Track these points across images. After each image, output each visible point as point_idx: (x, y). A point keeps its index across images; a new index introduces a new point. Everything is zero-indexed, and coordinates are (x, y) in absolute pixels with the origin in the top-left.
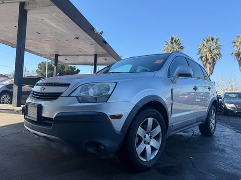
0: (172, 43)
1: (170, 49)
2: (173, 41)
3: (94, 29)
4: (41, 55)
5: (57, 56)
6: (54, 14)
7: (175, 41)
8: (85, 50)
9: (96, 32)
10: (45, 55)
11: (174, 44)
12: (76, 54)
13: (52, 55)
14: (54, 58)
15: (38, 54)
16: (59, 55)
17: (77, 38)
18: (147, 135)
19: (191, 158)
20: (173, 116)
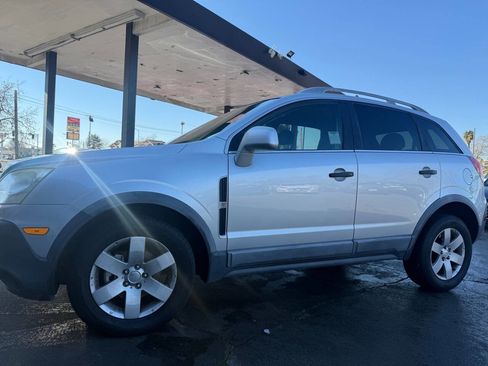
3: (268, 49)
4: (203, 110)
5: (228, 108)
6: (186, 34)
9: (272, 56)
10: (209, 109)
13: (219, 108)
14: (222, 111)
15: (196, 108)
16: (232, 108)
17: (245, 72)
18: (133, 269)
19: (267, 331)
20: (231, 235)
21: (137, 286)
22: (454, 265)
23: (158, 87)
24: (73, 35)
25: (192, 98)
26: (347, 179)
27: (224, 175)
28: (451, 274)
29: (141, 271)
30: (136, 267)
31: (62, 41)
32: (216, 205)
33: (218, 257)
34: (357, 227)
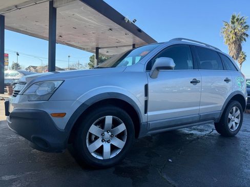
0: (233, 23)
1: (230, 30)
2: (235, 20)
3: (124, 18)
5: (97, 49)
7: (237, 20)
8: (122, 40)
10: (87, 49)
11: (236, 24)
12: (114, 45)
13: (93, 48)
14: (95, 50)
15: (80, 48)
16: (100, 48)
17: (110, 29)
18: (106, 133)
19: (170, 160)
20: (149, 113)
21: (108, 142)
22: (236, 123)
23: (60, 36)
24: (16, 6)
25: (79, 43)
26: (198, 84)
27: (146, 83)
28: (235, 128)
29: (110, 134)
30: (107, 132)
31: (9, 9)
32: (143, 99)
33: (144, 125)
34: (201, 107)
